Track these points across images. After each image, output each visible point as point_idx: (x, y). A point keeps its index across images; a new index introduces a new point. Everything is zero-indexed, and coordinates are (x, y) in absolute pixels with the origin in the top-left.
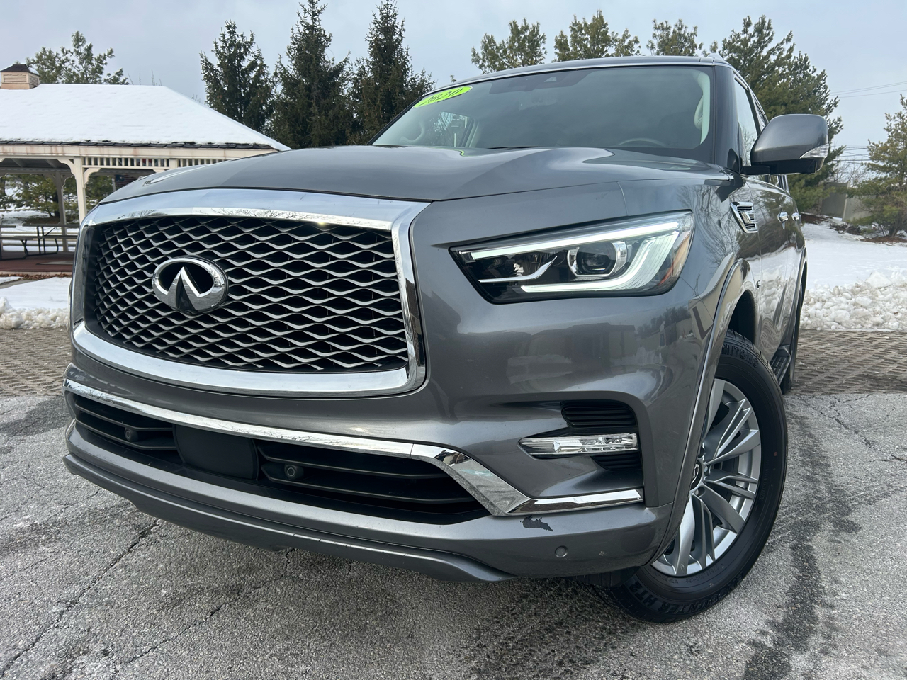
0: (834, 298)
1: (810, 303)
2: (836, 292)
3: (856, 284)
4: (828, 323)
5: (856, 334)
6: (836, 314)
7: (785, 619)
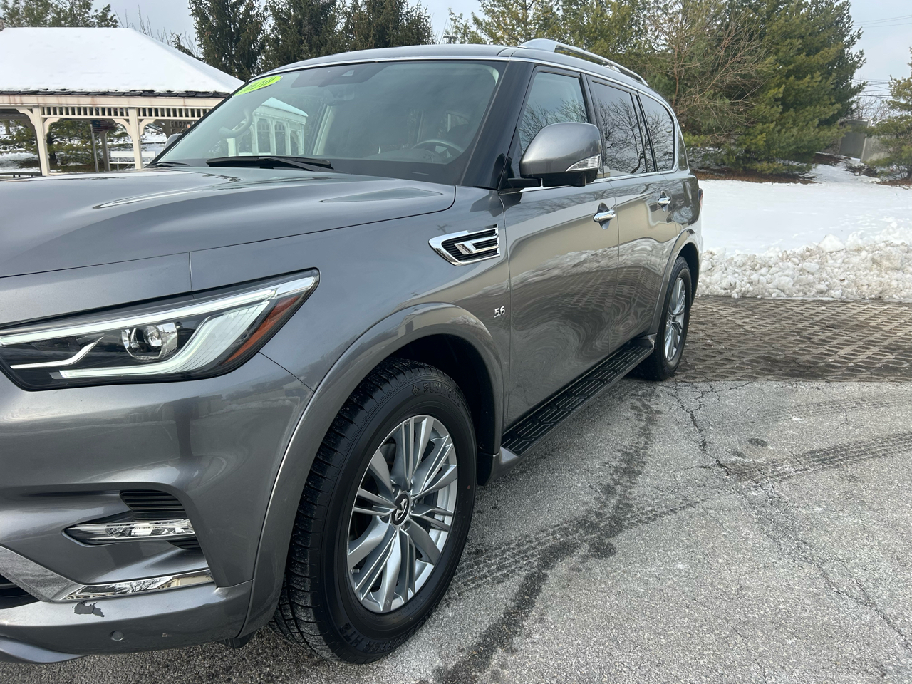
0: (781, 264)
1: (756, 268)
2: (785, 256)
3: (807, 248)
4: (770, 290)
5: (793, 304)
6: (779, 281)
7: (455, 667)
